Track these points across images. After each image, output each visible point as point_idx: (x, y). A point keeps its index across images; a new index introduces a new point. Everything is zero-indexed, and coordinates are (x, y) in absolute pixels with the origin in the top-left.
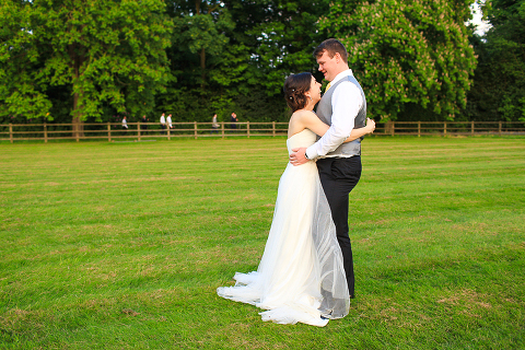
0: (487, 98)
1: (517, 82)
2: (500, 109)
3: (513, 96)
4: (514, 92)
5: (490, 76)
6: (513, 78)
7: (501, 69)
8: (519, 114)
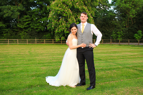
0: (107, 32)
1: (117, 27)
2: (112, 36)
3: (115, 31)
4: (116, 30)
5: (109, 25)
6: (115, 26)
7: (111, 23)
8: (117, 37)
